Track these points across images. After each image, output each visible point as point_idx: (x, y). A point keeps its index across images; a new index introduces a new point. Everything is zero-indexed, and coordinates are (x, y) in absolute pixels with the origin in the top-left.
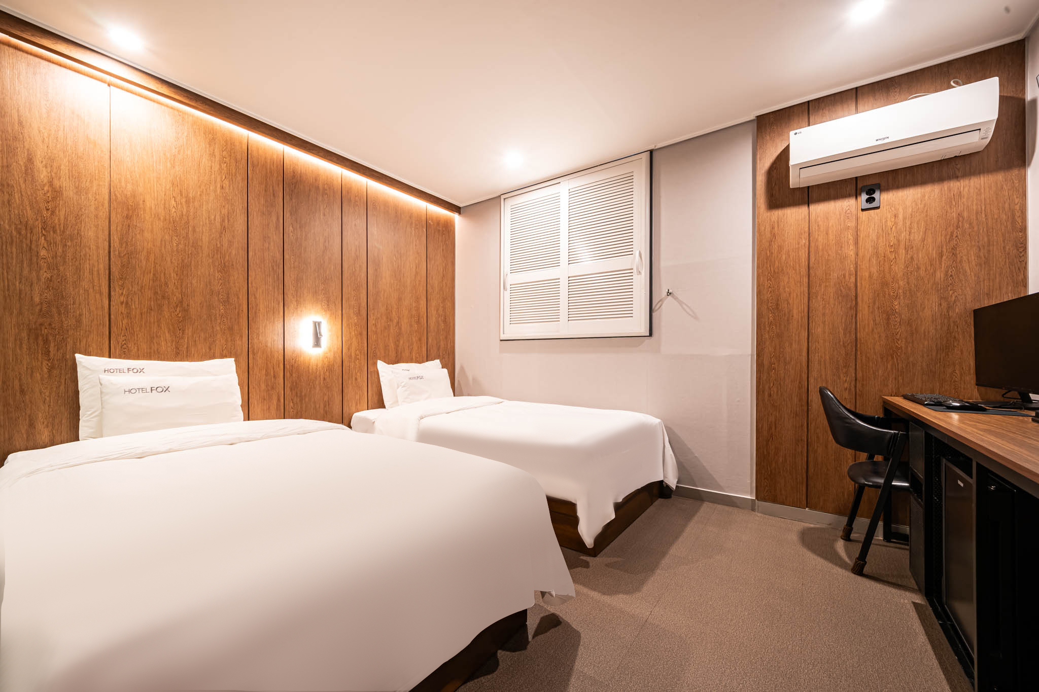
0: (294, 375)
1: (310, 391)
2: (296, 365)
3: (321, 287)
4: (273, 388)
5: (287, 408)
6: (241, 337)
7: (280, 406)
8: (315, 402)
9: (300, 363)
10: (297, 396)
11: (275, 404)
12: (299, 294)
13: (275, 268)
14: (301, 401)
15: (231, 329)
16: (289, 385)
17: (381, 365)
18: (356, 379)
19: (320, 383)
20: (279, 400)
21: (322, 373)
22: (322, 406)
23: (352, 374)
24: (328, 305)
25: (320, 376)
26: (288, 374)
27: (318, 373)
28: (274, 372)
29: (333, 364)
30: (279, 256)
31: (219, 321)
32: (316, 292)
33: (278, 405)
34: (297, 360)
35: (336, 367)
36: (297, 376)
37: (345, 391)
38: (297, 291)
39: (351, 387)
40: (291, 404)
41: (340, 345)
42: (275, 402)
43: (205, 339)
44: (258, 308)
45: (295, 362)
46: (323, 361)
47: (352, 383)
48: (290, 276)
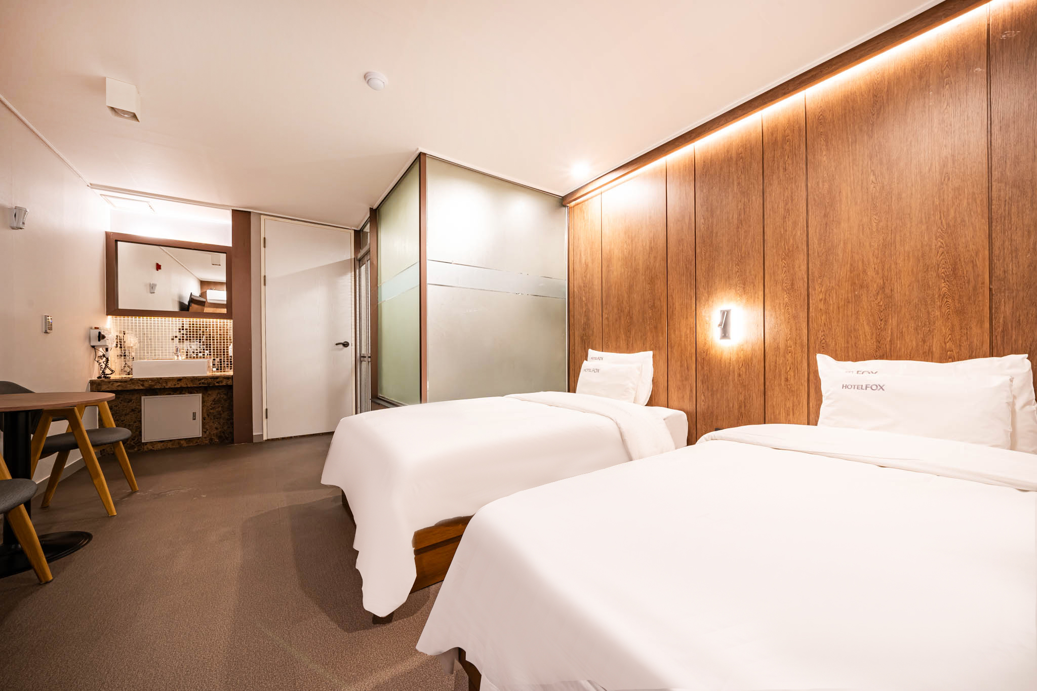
0: (705, 368)
1: (722, 387)
2: (707, 358)
3: (735, 269)
4: (686, 379)
5: (698, 400)
6: (663, 334)
7: (692, 397)
8: (728, 401)
9: (711, 357)
10: (708, 389)
11: (688, 393)
12: (710, 284)
13: (688, 266)
14: (712, 395)
15: (656, 328)
16: (701, 378)
17: (824, 362)
18: (787, 380)
19: (734, 380)
20: (691, 391)
21: (736, 369)
22: (736, 406)
23: (780, 372)
24: (744, 288)
25: (734, 372)
26: (699, 367)
27: (731, 367)
28: (687, 364)
29: (752, 359)
30: (691, 253)
31: (648, 323)
32: (729, 277)
33: (691, 397)
34: (709, 352)
35: (755, 361)
36: (708, 369)
37: (769, 393)
38: (708, 282)
39: (777, 389)
40: (703, 397)
41: (761, 335)
42: (688, 392)
43: (641, 337)
44: (674, 306)
45: (706, 355)
46: (738, 354)
47: (780, 385)
48: (701, 269)
